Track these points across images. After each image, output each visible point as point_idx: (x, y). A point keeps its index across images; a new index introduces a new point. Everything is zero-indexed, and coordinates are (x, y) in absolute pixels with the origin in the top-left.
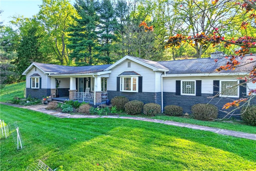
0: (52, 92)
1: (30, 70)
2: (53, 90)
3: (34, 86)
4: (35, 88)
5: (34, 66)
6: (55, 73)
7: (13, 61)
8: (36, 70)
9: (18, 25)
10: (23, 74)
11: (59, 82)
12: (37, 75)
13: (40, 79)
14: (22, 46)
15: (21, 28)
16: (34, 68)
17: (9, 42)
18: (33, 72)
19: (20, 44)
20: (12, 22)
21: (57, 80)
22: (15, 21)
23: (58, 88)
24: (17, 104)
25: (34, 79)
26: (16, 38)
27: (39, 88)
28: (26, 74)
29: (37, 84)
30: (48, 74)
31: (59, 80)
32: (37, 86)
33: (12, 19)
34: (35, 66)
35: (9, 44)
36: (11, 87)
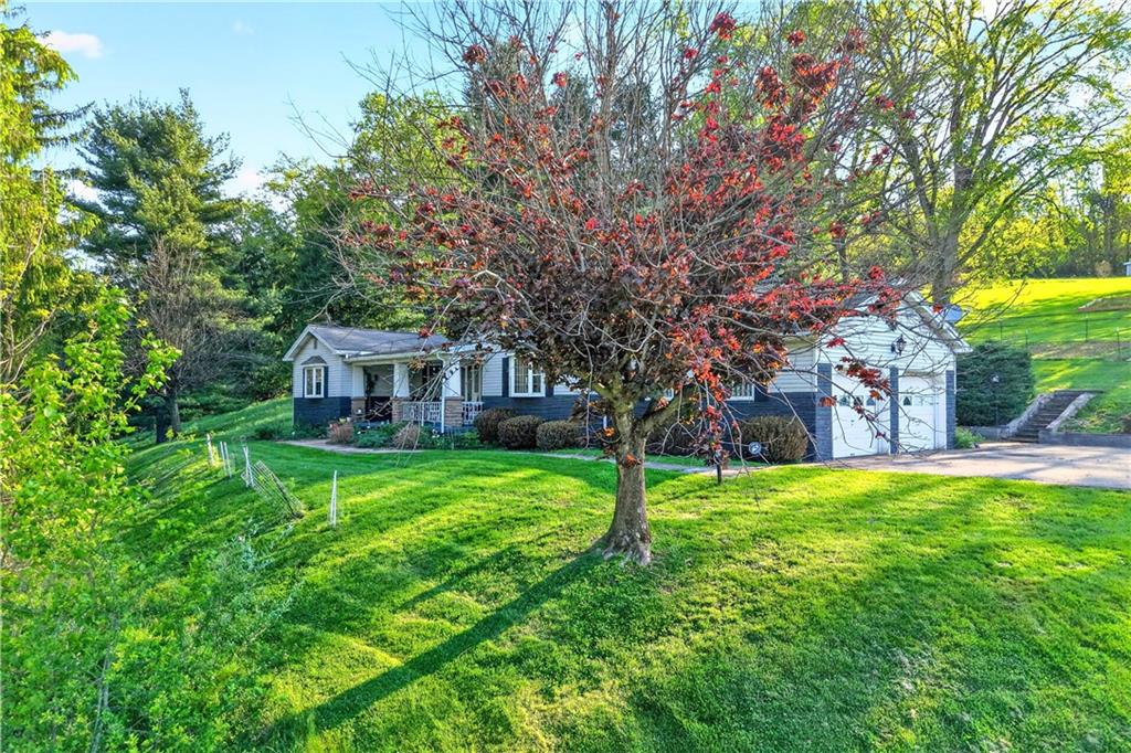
0: (354, 405)
1: (301, 348)
2: (358, 399)
3: (310, 392)
4: (314, 396)
5: (311, 336)
6: (363, 353)
7: (270, 319)
8: (315, 347)
9: (292, 196)
10: (286, 358)
11: (373, 379)
12: (318, 359)
13: (326, 369)
14: (303, 268)
15: (298, 206)
16: (312, 341)
17: (262, 256)
18: (310, 352)
19: (295, 259)
20: (274, 187)
21: (369, 371)
22: (281, 182)
23: (372, 395)
24: (268, 439)
25: (310, 372)
26: (282, 240)
27: (322, 396)
28: (292, 359)
29: (318, 385)
30: (343, 356)
31: (373, 374)
32: (318, 392)
33: (270, 177)
34: (313, 336)
35: (261, 262)
36: (268, 407)
